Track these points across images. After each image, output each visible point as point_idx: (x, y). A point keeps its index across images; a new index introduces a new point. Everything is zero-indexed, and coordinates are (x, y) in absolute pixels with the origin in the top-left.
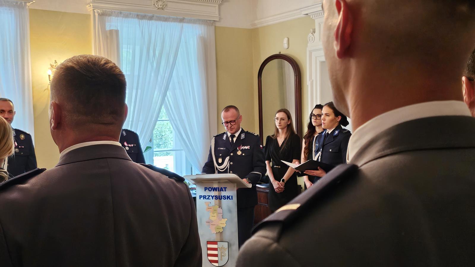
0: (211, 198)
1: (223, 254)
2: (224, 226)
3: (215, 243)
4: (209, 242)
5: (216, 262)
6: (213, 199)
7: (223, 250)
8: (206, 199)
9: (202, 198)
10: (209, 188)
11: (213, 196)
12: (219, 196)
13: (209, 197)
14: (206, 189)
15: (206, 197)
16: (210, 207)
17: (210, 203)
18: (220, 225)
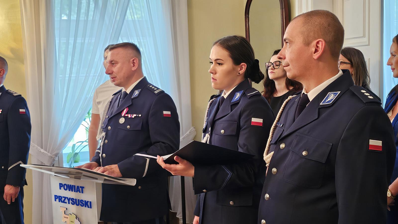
0: (67, 201)
6: (69, 203)
8: (62, 202)
9: (57, 200)
10: (65, 184)
11: (69, 199)
12: (76, 200)
13: (64, 200)
14: (61, 185)
15: (61, 198)
16: (67, 216)
17: (67, 209)
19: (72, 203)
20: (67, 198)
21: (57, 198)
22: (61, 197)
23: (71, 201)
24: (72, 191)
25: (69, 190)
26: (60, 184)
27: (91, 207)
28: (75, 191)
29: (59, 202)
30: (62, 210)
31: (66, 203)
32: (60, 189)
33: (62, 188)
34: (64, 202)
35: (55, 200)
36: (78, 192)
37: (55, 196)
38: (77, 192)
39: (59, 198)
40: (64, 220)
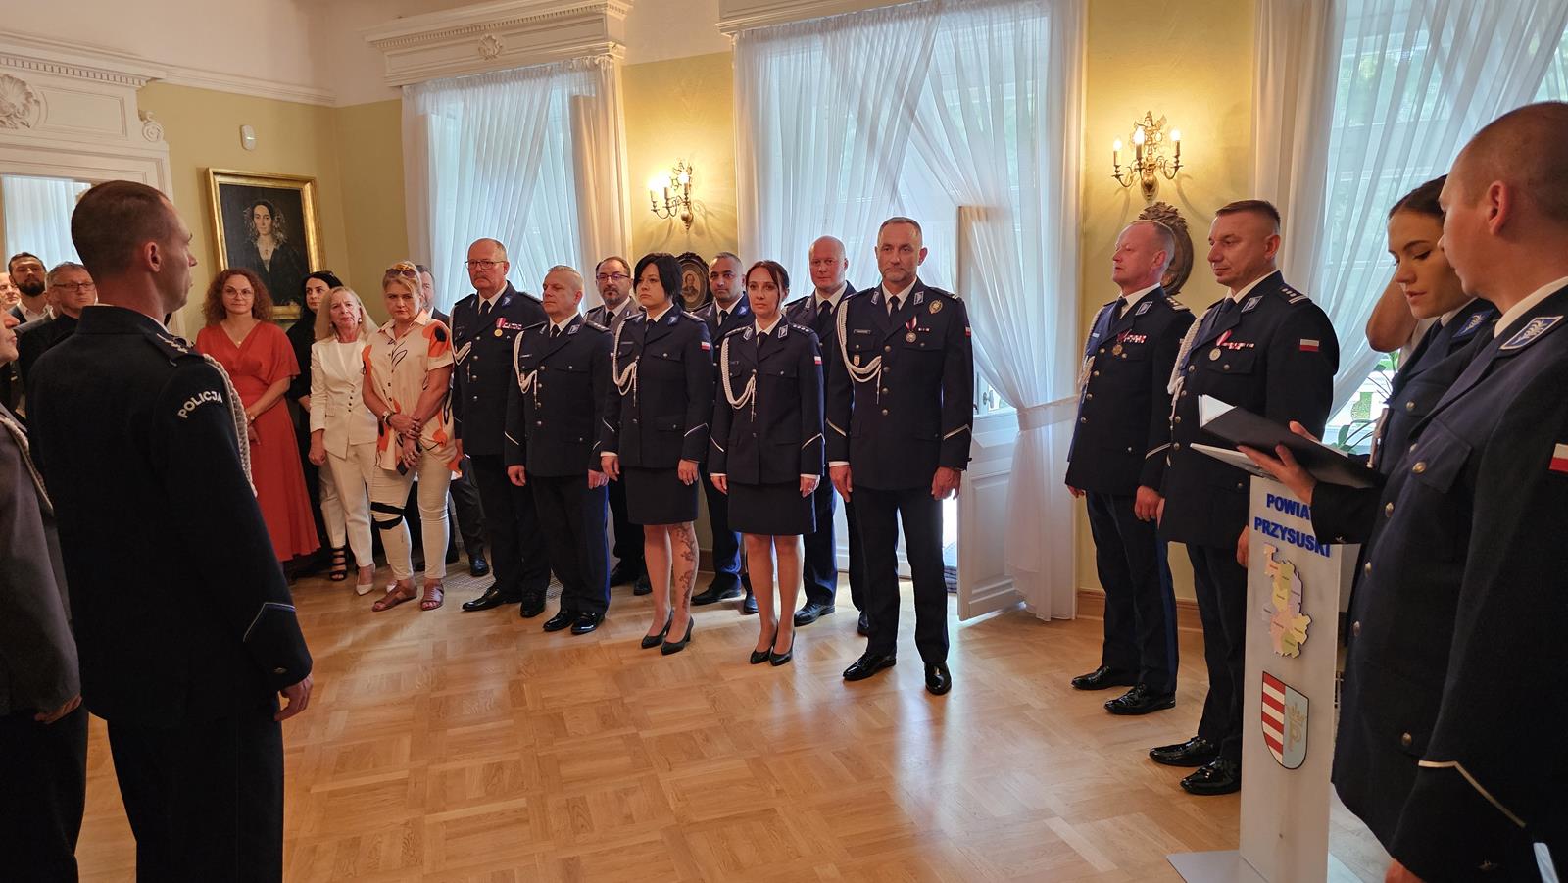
0: (1279, 532)
1: (1294, 733)
2: (1302, 638)
3: (1280, 686)
4: (1268, 678)
5: (1279, 747)
6: (1283, 538)
7: (1296, 718)
8: (1269, 534)
9: (1261, 528)
10: (1279, 498)
11: (1284, 530)
12: (1298, 533)
13: (1274, 530)
14: (1271, 499)
15: (1269, 527)
16: (1275, 564)
17: (1277, 550)
18: (1294, 633)
19: (1289, 540)
20: (1281, 527)
21: (1260, 525)
22: (1268, 522)
23: (1287, 536)
24: (1292, 513)
25: (1287, 512)
26: (1269, 496)
27: (1328, 555)
28: (1297, 515)
29: (1264, 532)
30: (1268, 550)
31: (1277, 537)
32: (1268, 506)
33: (1273, 505)
34: (1272, 534)
35: (1256, 529)
36: (1305, 518)
37: (1257, 519)
38: (1302, 517)
39: (1265, 526)
40: (1269, 572)
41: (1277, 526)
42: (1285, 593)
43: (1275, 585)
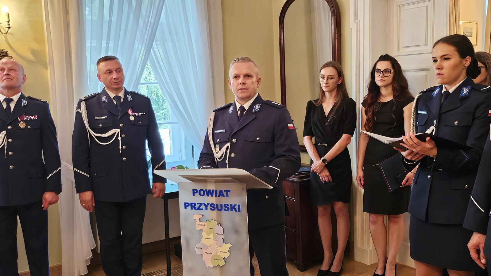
2: (226, 255)
9: (189, 207)
10: (201, 190)
11: (206, 205)
12: (217, 205)
13: (199, 207)
14: (194, 192)
16: (203, 223)
17: (203, 216)
18: (220, 254)
22: (195, 204)
27: (239, 211)
28: (216, 196)
29: (192, 209)
30: (196, 217)
31: (203, 209)
32: (194, 195)
33: (197, 194)
35: (186, 209)
37: (185, 204)
38: (219, 196)
39: (192, 205)
40: (198, 228)
41: (201, 204)
42: (211, 236)
43: (204, 234)
